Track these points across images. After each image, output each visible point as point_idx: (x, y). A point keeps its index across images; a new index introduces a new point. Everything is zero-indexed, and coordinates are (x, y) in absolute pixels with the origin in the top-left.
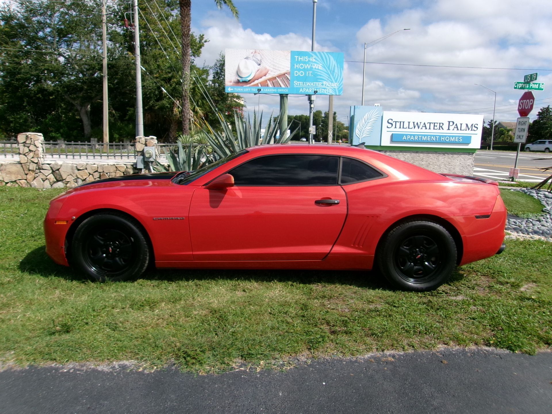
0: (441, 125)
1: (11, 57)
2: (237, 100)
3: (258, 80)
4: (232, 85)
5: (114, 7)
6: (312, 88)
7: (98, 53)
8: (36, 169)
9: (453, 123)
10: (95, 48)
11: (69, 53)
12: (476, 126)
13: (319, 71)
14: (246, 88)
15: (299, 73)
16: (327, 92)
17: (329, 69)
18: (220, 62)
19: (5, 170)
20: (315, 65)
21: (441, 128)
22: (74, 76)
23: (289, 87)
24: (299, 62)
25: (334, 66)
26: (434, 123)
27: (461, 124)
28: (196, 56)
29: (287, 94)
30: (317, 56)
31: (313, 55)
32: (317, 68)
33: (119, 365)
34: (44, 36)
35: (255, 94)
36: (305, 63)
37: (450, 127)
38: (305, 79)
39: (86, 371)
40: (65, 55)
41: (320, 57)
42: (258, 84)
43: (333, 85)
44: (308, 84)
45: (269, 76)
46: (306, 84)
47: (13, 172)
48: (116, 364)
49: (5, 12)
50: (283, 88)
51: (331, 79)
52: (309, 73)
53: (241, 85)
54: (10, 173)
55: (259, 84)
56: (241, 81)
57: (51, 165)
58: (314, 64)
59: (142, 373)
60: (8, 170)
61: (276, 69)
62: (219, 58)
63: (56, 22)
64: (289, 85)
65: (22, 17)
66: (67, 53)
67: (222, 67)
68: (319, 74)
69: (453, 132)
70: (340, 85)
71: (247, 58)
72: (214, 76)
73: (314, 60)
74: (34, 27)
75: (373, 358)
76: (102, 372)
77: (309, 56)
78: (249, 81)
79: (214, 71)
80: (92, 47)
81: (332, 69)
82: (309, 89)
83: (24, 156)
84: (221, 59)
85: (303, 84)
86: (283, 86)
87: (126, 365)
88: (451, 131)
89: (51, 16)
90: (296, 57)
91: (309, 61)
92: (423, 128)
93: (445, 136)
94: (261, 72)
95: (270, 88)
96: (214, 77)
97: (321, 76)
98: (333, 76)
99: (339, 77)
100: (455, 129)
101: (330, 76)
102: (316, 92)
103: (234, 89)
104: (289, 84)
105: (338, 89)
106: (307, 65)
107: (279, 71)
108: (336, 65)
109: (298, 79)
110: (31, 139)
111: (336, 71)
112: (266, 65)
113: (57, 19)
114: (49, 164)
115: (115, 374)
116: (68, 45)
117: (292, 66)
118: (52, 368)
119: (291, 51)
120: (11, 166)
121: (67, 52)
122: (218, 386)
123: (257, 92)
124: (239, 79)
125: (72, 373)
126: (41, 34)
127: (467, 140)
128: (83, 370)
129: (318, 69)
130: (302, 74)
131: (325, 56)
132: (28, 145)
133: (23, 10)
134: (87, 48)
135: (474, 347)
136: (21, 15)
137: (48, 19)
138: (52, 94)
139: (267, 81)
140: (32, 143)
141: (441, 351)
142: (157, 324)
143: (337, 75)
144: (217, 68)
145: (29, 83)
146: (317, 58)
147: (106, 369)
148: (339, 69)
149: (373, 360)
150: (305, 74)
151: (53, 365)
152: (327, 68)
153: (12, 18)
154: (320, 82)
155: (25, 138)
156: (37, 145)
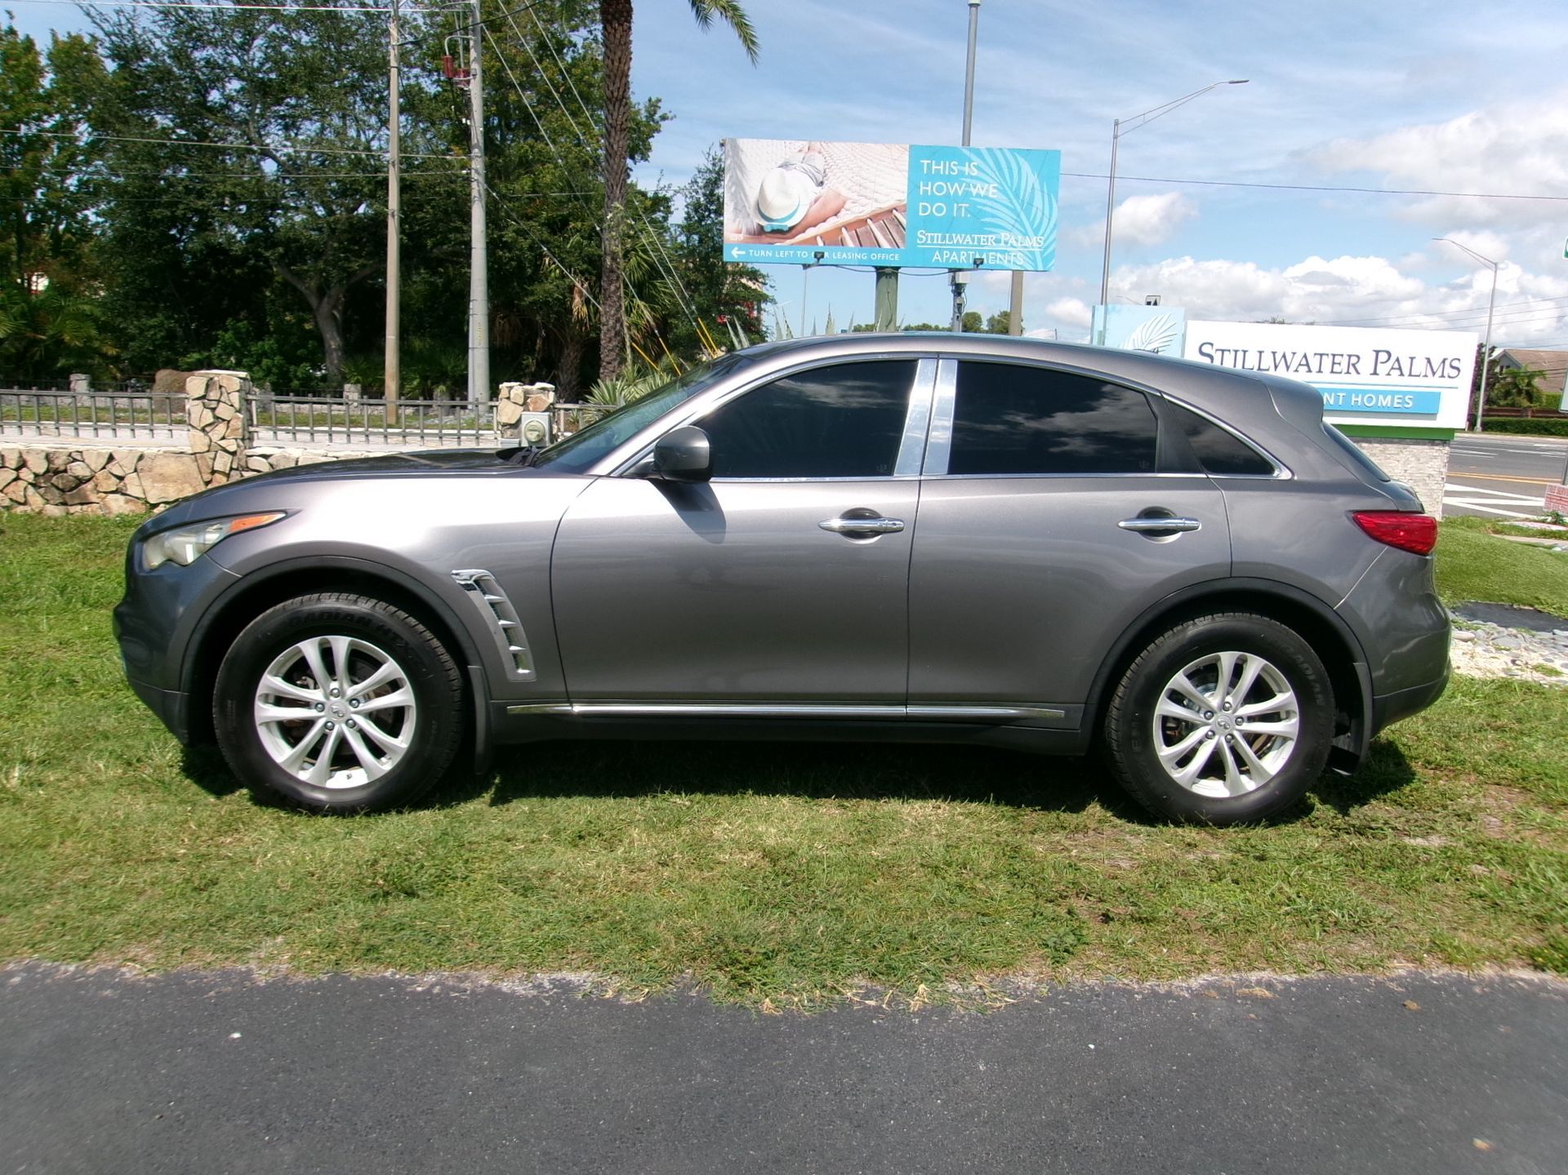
0: (1354, 360)
1: (133, 160)
2: (750, 284)
3: (815, 226)
4: (742, 242)
5: (415, 19)
6: (966, 250)
7: (367, 148)
8: (231, 469)
9: (1389, 354)
10: (360, 134)
11: (291, 150)
12: (1455, 364)
13: (990, 203)
14: (781, 248)
15: (932, 209)
16: (1009, 261)
17: (1017, 196)
18: (707, 176)
19: (150, 470)
20: (979, 186)
21: (1352, 369)
22: (304, 213)
23: (902, 248)
24: (932, 177)
25: (1033, 188)
26: (1334, 355)
27: (1412, 359)
28: (638, 157)
29: (898, 268)
30: (984, 160)
31: (973, 157)
32: (982, 193)
33: (552, 982)
34: (223, 101)
35: (806, 266)
36: (949, 179)
37: (1379, 365)
38: (948, 225)
39: (473, 992)
40: (278, 155)
41: (992, 164)
42: (815, 237)
43: (1027, 242)
44: (957, 238)
45: (845, 217)
46: (951, 238)
47: (171, 476)
48: (544, 978)
49: (120, 36)
50: (887, 251)
51: (1023, 227)
52: (959, 208)
53: (768, 240)
54: (163, 478)
55: (819, 239)
56: (768, 229)
57: (270, 460)
58: (974, 181)
59: (614, 1003)
60: (157, 470)
61: (866, 197)
62: (707, 165)
63: (256, 64)
64: (904, 242)
65: (165, 49)
66: (285, 151)
67: (714, 190)
68: (990, 210)
69: (1388, 380)
70: (1048, 241)
71: (785, 165)
72: (688, 213)
73: (975, 173)
74: (197, 76)
75: (1213, 987)
76: (512, 996)
77: (963, 159)
78: (791, 228)
79: (689, 201)
80: (352, 133)
81: (1027, 197)
82: (958, 252)
83: (202, 434)
84: (710, 167)
85: (944, 238)
86: (885, 244)
87: (570, 982)
88: (1381, 379)
89: (245, 47)
90: (926, 162)
91: (961, 173)
92: (1301, 368)
93: (1364, 392)
94: (824, 205)
95: (850, 251)
96: (688, 218)
97: (993, 216)
98: (1028, 218)
99: (1046, 220)
100: (1392, 372)
101: (1018, 216)
102: (978, 263)
103: (748, 253)
104: (903, 238)
105: (1042, 253)
106: (956, 185)
107: (876, 201)
108: (1037, 186)
109: (929, 223)
110: (221, 387)
111: (1038, 202)
112: (838, 184)
113: (259, 55)
114: (266, 457)
115: (548, 1003)
116: (286, 128)
117: (913, 187)
118: (385, 983)
119: (911, 147)
120: (165, 461)
121: (285, 146)
122: (816, 1043)
123: (813, 260)
124: (764, 223)
125: (438, 995)
126: (214, 96)
127: (1429, 404)
128: (466, 991)
129: (986, 197)
130: (939, 210)
131: (1008, 162)
132: (214, 405)
133: (169, 31)
134: (338, 134)
135: (1489, 971)
136: (163, 43)
137: (236, 54)
138: (240, 261)
139: (840, 229)
140: (223, 399)
141: (1400, 977)
142: (632, 883)
143: (1039, 214)
144: (697, 193)
145: (181, 232)
146: (983, 165)
147: (520, 990)
148: (1046, 196)
149: (1213, 993)
150: (950, 210)
151: (388, 974)
152: (1012, 196)
153: (138, 52)
154: (991, 233)
155: (204, 386)
156: (237, 405)
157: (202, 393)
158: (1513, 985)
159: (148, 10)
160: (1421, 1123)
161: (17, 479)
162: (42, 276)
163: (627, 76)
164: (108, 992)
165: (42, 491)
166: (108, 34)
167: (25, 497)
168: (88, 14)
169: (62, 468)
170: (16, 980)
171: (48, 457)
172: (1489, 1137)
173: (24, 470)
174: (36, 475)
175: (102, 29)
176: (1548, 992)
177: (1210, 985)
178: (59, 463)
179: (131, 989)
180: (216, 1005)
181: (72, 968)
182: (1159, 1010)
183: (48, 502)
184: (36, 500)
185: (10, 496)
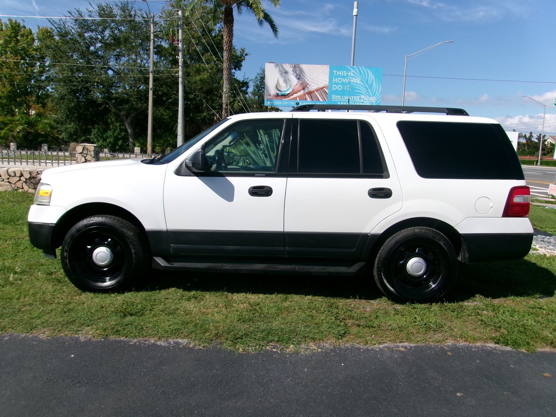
3: (296, 93)
4: (271, 99)
5: (161, 22)
7: (144, 66)
10: (142, 61)
11: (118, 67)
13: (357, 85)
14: (284, 101)
15: (337, 87)
17: (367, 83)
18: (261, 75)
20: (354, 79)
22: (122, 88)
23: (327, 101)
24: (337, 76)
25: (373, 80)
28: (237, 69)
30: (355, 70)
31: (352, 69)
33: (174, 342)
34: (95, 50)
35: (293, 108)
36: (343, 77)
38: (343, 93)
39: (148, 345)
40: (113, 69)
41: (358, 72)
42: (296, 97)
43: (371, 99)
44: (346, 98)
45: (307, 90)
46: (344, 98)
48: (171, 341)
49: (61, 28)
50: (321, 102)
51: (369, 94)
52: (347, 87)
53: (280, 98)
55: (298, 98)
56: (280, 94)
58: (352, 78)
59: (192, 349)
61: (314, 83)
62: (259, 71)
63: (106, 38)
64: (327, 99)
66: (116, 67)
67: (263, 80)
68: (357, 88)
70: (378, 99)
71: (286, 72)
72: (254, 88)
73: (352, 75)
74: (86, 42)
76: (161, 346)
77: (348, 70)
78: (288, 94)
79: (254, 84)
80: (139, 61)
81: (370, 84)
84: (262, 72)
85: (341, 98)
86: (321, 100)
87: (179, 342)
89: (103, 32)
90: (335, 71)
91: (347, 75)
94: (300, 86)
95: (309, 102)
96: (254, 90)
97: (359, 90)
98: (371, 90)
99: (377, 91)
101: (367, 90)
103: (273, 102)
104: (327, 97)
105: (376, 103)
106: (346, 79)
107: (318, 84)
108: (374, 79)
109: (336, 92)
110: (87, 149)
111: (374, 85)
112: (305, 79)
113: (108, 34)
115: (171, 348)
116: (116, 59)
117: (331, 80)
118: (121, 341)
119: (330, 66)
122: (254, 362)
123: (296, 105)
124: (278, 92)
125: (137, 345)
129: (356, 83)
130: (340, 88)
131: (364, 71)
132: (85, 155)
133: (77, 27)
134: (134, 62)
135: (478, 344)
136: (75, 31)
137: (100, 35)
138: (100, 105)
139: (305, 95)
140: (88, 153)
141: (449, 345)
142: (204, 312)
143: (375, 89)
144: (257, 81)
145: (80, 95)
146: (355, 72)
147: (163, 344)
148: (377, 83)
149: (386, 349)
150: (344, 87)
151: (122, 339)
152: (365, 83)
153: (67, 33)
154: (358, 96)
155: (82, 149)
156: (93, 155)
157: (81, 151)
158: (485, 348)
159: (70, 20)
160: (442, 388)
161: (20, 180)
162: (33, 110)
163: (232, 42)
164: (34, 343)
165: (28, 184)
166: (56, 28)
167: (22, 186)
168: (50, 21)
169: (35, 176)
170: (6, 338)
171: (30, 173)
172: (462, 393)
173: (22, 177)
174: (26, 179)
175: (54, 26)
176: (496, 350)
177: (386, 347)
178: (34, 175)
179: (41, 341)
180: (67, 347)
181: (24, 335)
182: (368, 354)
183: (30, 188)
184: (26, 188)
185: (17, 186)
